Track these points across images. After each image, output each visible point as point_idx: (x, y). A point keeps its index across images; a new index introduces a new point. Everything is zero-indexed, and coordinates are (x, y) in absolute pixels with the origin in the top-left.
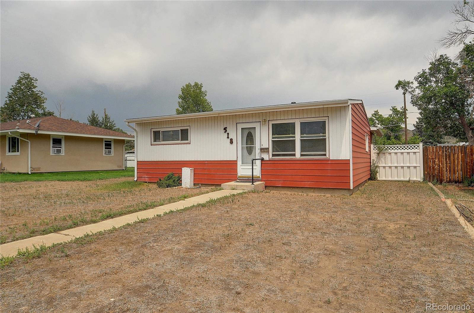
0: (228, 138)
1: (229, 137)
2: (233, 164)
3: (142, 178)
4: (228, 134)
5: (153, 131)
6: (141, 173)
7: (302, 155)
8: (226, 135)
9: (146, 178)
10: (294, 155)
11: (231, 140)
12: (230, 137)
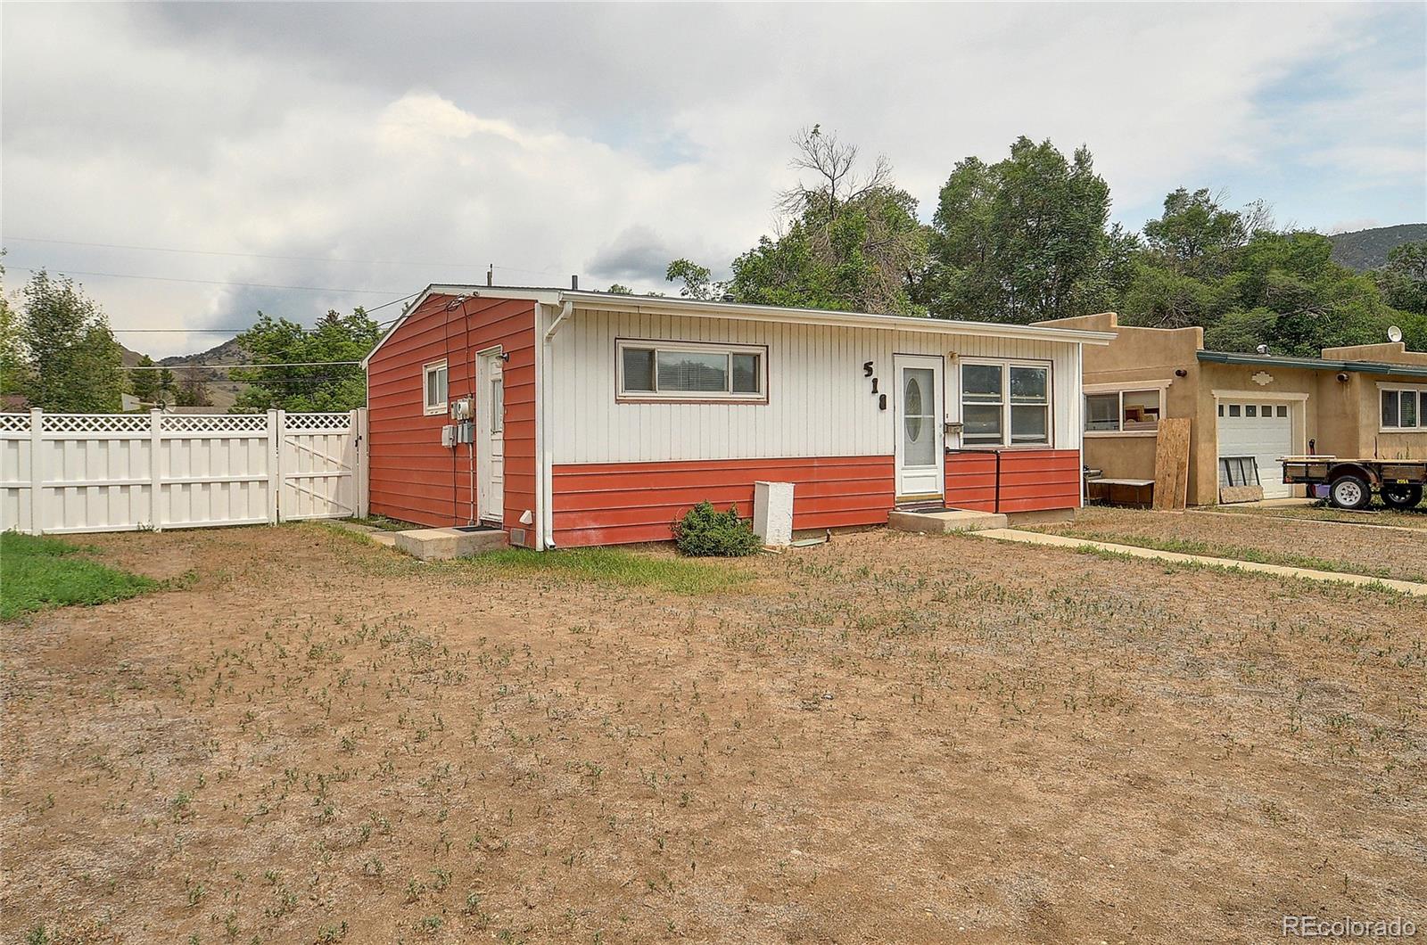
0: (875, 391)
1: (878, 389)
2: (884, 465)
3: (570, 533)
4: (875, 381)
5: (624, 349)
6: (570, 515)
7: (1014, 441)
8: (869, 383)
9: (593, 531)
10: (1000, 441)
11: (883, 398)
12: (881, 391)
